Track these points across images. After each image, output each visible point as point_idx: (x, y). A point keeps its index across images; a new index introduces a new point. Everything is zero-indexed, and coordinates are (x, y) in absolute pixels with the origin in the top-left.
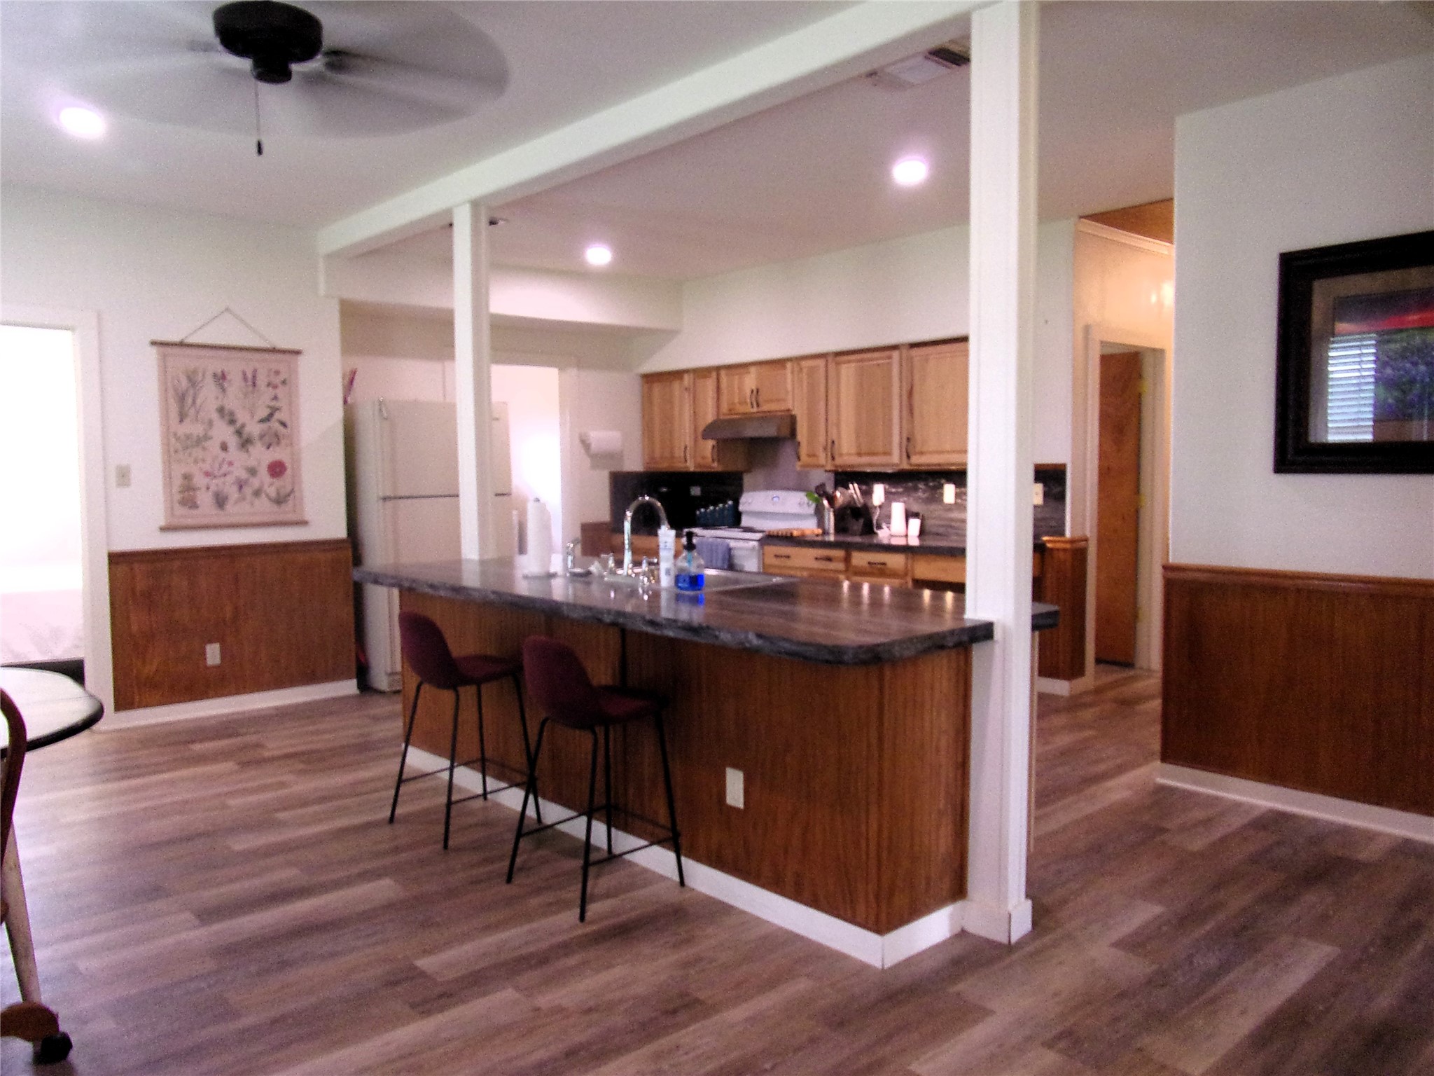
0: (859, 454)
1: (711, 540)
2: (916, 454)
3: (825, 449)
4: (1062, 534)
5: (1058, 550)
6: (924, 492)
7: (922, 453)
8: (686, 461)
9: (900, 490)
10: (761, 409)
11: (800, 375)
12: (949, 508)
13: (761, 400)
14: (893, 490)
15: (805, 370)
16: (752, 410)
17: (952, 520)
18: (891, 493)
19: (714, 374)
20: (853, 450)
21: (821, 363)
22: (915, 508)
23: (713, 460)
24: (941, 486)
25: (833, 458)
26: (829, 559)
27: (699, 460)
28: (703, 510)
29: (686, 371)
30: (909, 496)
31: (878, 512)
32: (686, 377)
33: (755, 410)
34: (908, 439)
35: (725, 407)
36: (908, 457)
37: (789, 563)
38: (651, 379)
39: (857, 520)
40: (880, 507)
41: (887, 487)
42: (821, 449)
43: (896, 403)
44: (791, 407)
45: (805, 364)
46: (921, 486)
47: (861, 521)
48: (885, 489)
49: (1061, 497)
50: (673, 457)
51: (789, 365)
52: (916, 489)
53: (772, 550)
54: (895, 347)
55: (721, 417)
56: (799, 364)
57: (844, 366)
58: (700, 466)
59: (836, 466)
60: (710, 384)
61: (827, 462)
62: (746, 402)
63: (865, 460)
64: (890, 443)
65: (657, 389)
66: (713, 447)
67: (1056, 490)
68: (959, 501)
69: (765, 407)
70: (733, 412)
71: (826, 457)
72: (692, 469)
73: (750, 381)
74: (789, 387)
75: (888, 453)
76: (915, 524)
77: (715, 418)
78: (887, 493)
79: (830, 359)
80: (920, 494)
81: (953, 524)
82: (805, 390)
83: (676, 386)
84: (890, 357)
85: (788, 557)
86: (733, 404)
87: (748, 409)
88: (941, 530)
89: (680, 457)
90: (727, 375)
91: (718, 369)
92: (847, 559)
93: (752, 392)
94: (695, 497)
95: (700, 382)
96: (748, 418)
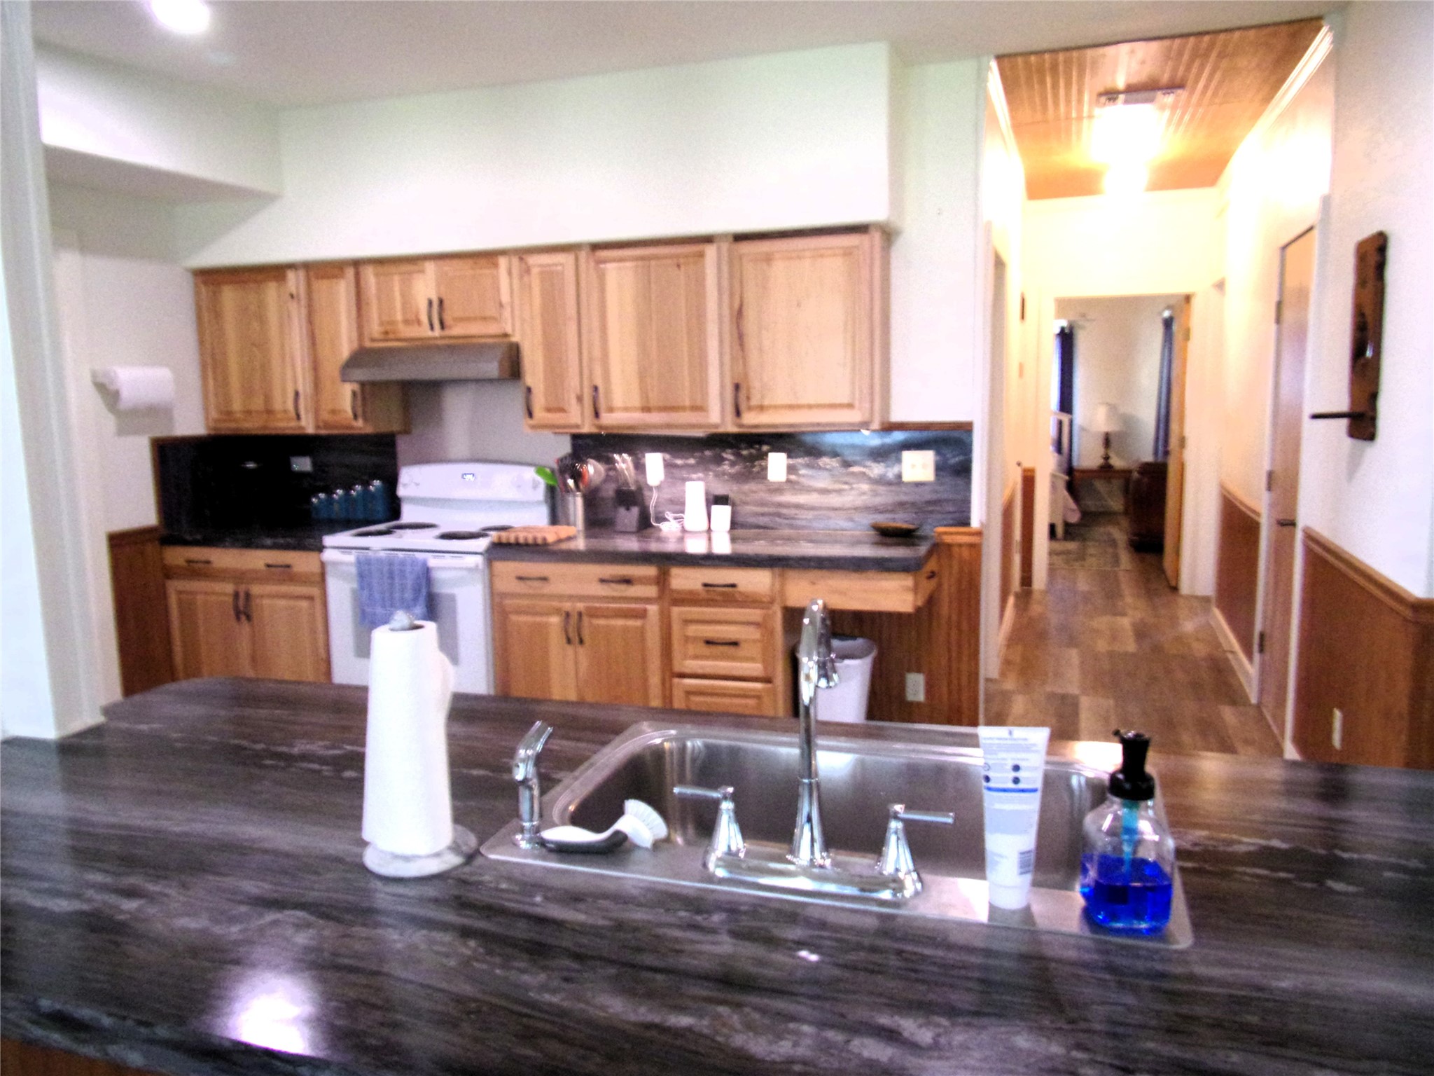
0: (646, 409)
1: (383, 554)
2: (750, 408)
3: (580, 399)
4: (966, 523)
5: (960, 545)
6: (733, 464)
7: (761, 408)
8: (298, 417)
9: (692, 461)
10: (447, 332)
11: (526, 279)
12: (778, 489)
13: (448, 319)
14: (679, 462)
15: (535, 271)
16: (430, 334)
17: (780, 505)
18: (676, 466)
19: (350, 272)
20: (636, 401)
21: (566, 259)
22: (720, 489)
23: (355, 416)
24: (763, 456)
25: (597, 415)
26: (627, 581)
27: (325, 416)
28: (322, 496)
29: (292, 266)
30: (706, 470)
31: (655, 495)
32: (291, 275)
33: (437, 332)
34: (737, 387)
35: (375, 328)
36: (738, 413)
37: (547, 589)
38: (212, 278)
39: (628, 509)
40: (659, 488)
41: (668, 456)
42: (574, 401)
43: (712, 329)
44: (509, 330)
45: (533, 260)
46: (728, 455)
47: (635, 511)
48: (664, 460)
49: (964, 470)
50: (269, 412)
51: (503, 262)
52: (719, 460)
53: (509, 569)
54: (708, 239)
55: (368, 344)
56: (521, 259)
57: (610, 267)
58: (327, 425)
59: (600, 427)
60: (343, 289)
61: (583, 421)
62: (419, 322)
63: (655, 418)
64: (705, 394)
65: (229, 296)
66: (354, 394)
67: (954, 460)
68: (793, 477)
69: (457, 330)
70: (391, 336)
71: (582, 414)
72: (310, 430)
73: (425, 287)
74: (505, 298)
75: (699, 408)
76: (722, 514)
77: (355, 345)
78: (668, 466)
79: (583, 255)
80: (726, 467)
81: (784, 511)
82: (537, 301)
83: (271, 291)
84: (701, 255)
85: (544, 579)
86: (392, 323)
87: (424, 331)
88: (763, 521)
89: (285, 411)
90: (377, 275)
91: (357, 264)
92: (662, 581)
93: (430, 303)
94: (302, 475)
95: (321, 286)
96: (423, 348)
